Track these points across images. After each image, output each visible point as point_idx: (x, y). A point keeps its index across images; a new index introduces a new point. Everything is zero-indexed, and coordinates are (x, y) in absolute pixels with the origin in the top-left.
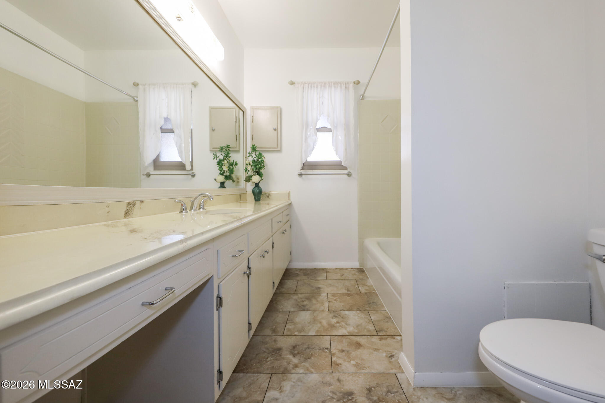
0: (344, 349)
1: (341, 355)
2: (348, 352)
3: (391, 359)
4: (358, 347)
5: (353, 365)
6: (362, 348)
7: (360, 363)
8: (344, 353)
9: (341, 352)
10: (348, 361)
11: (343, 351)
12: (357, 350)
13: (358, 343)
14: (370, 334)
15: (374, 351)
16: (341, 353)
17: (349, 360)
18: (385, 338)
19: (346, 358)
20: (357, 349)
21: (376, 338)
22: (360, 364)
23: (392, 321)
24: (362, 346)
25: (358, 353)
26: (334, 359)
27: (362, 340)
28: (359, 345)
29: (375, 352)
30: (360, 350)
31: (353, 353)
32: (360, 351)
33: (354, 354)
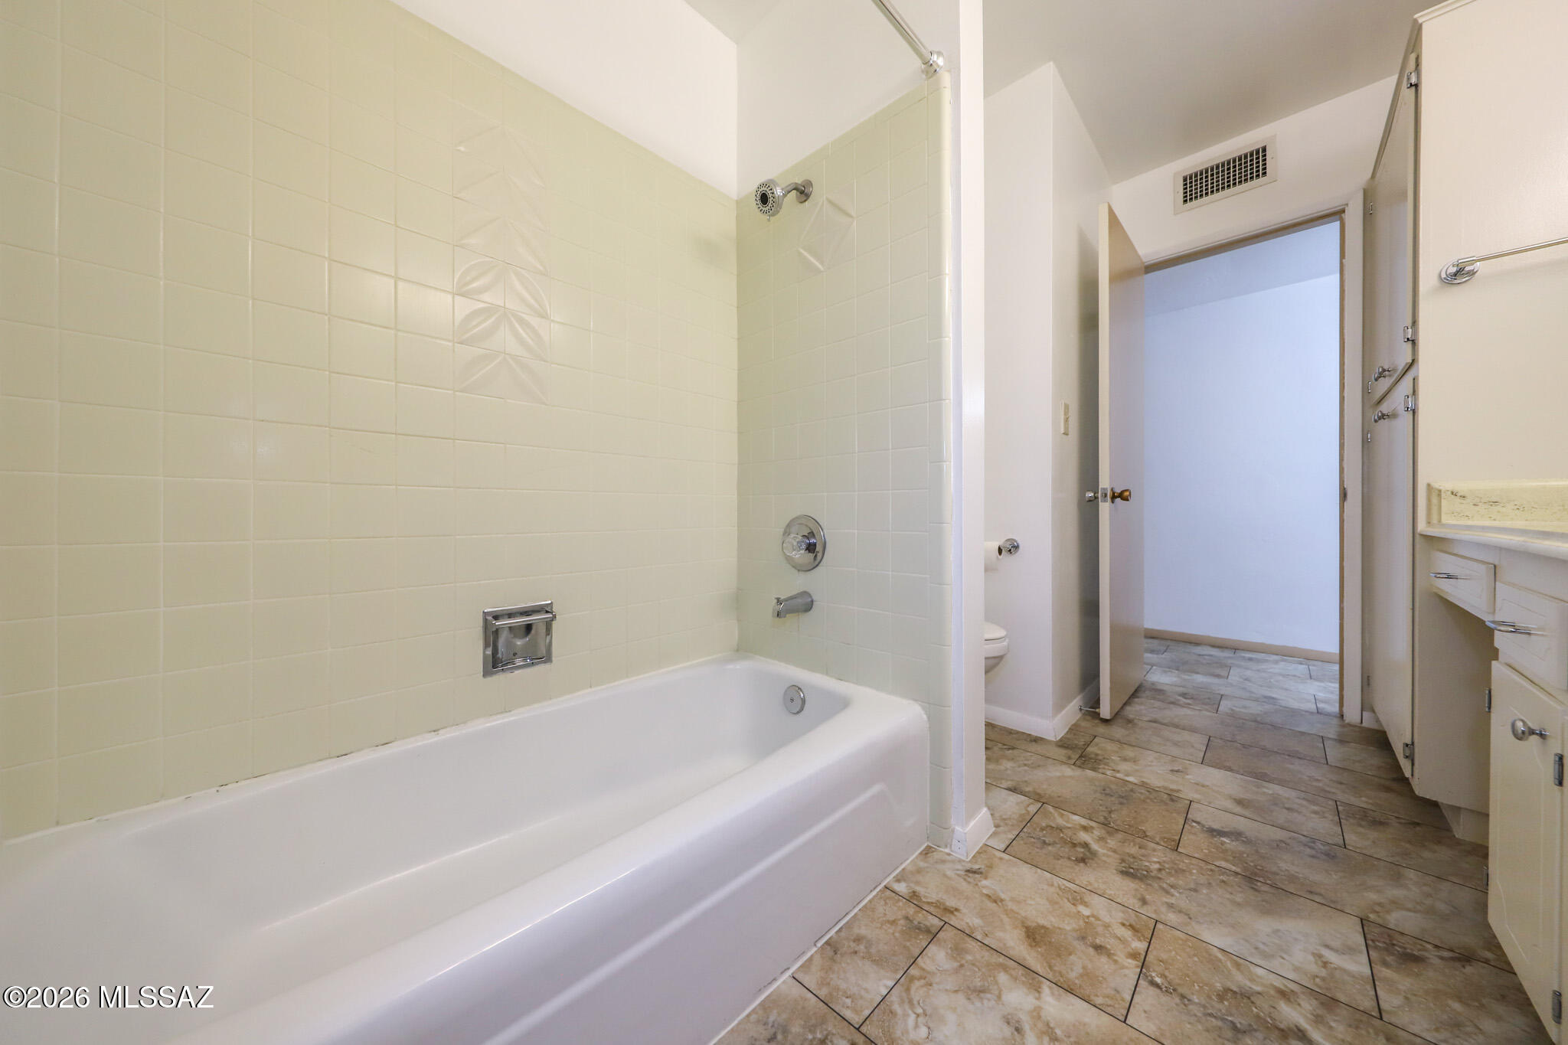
0: (1091, 951)
1: (1110, 943)
2: (1083, 938)
3: (983, 871)
4: (1043, 931)
5: (1087, 906)
6: (1029, 924)
7: (1066, 901)
8: (1098, 941)
9: (1106, 948)
10: (1098, 919)
11: (1098, 948)
12: (1049, 926)
13: (1034, 939)
14: (969, 940)
15: (1002, 900)
16: (1109, 947)
17: (1092, 919)
18: (937, 907)
19: (1100, 929)
20: (1048, 929)
21: (962, 920)
22: (1068, 899)
23: (837, 932)
24: (1027, 929)
25: (1053, 919)
26: (1140, 946)
27: (1013, 940)
28: (1034, 935)
29: (1003, 896)
30: (1042, 922)
31: (1068, 928)
32: (1048, 920)
33: (1068, 925)
